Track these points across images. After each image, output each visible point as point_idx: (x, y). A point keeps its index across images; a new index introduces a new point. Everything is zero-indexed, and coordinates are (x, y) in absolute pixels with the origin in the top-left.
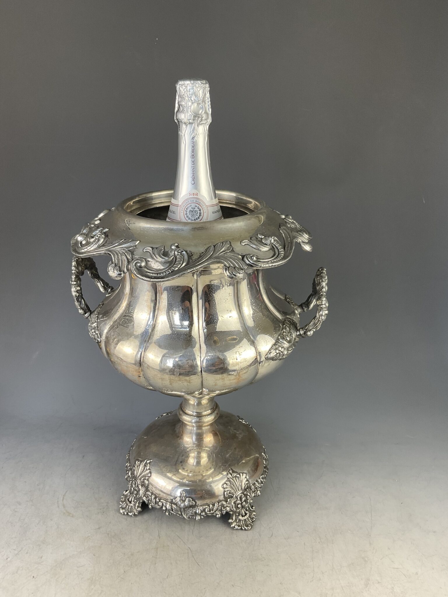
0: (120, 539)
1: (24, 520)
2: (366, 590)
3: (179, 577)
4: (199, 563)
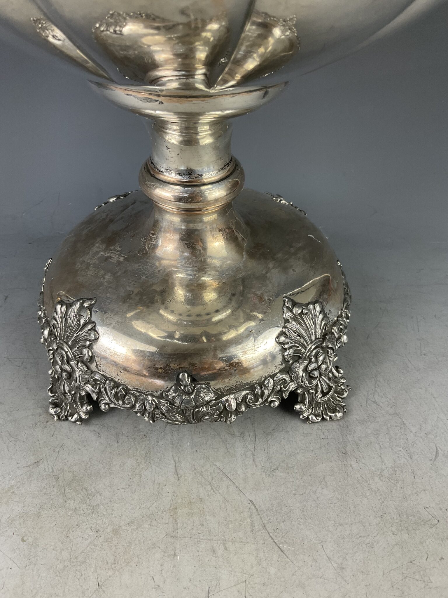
4: (283, 543)
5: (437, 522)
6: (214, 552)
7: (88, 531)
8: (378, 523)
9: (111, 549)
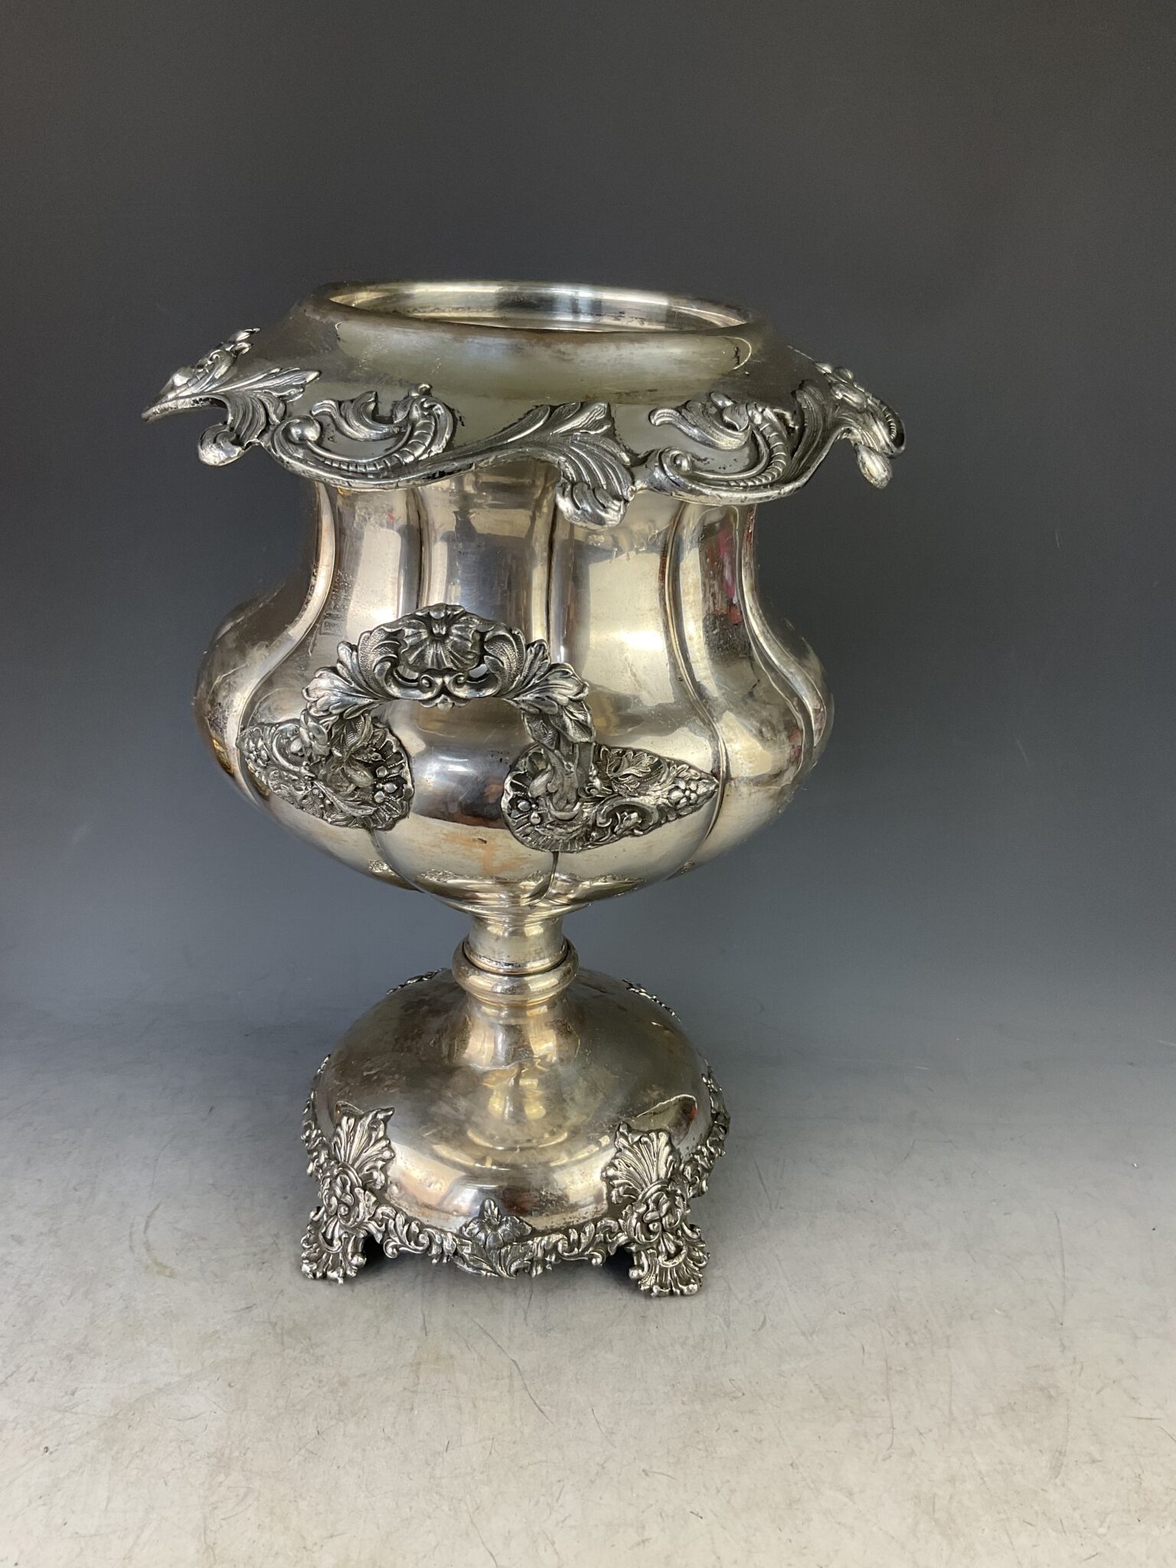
0: (310, 1339)
1: (30, 1286)
2: (1056, 1485)
3: (483, 1448)
4: (544, 1405)
5: (740, 1394)
6: (460, 1408)
7: (310, 1381)
8: (666, 1391)
9: (335, 1400)
